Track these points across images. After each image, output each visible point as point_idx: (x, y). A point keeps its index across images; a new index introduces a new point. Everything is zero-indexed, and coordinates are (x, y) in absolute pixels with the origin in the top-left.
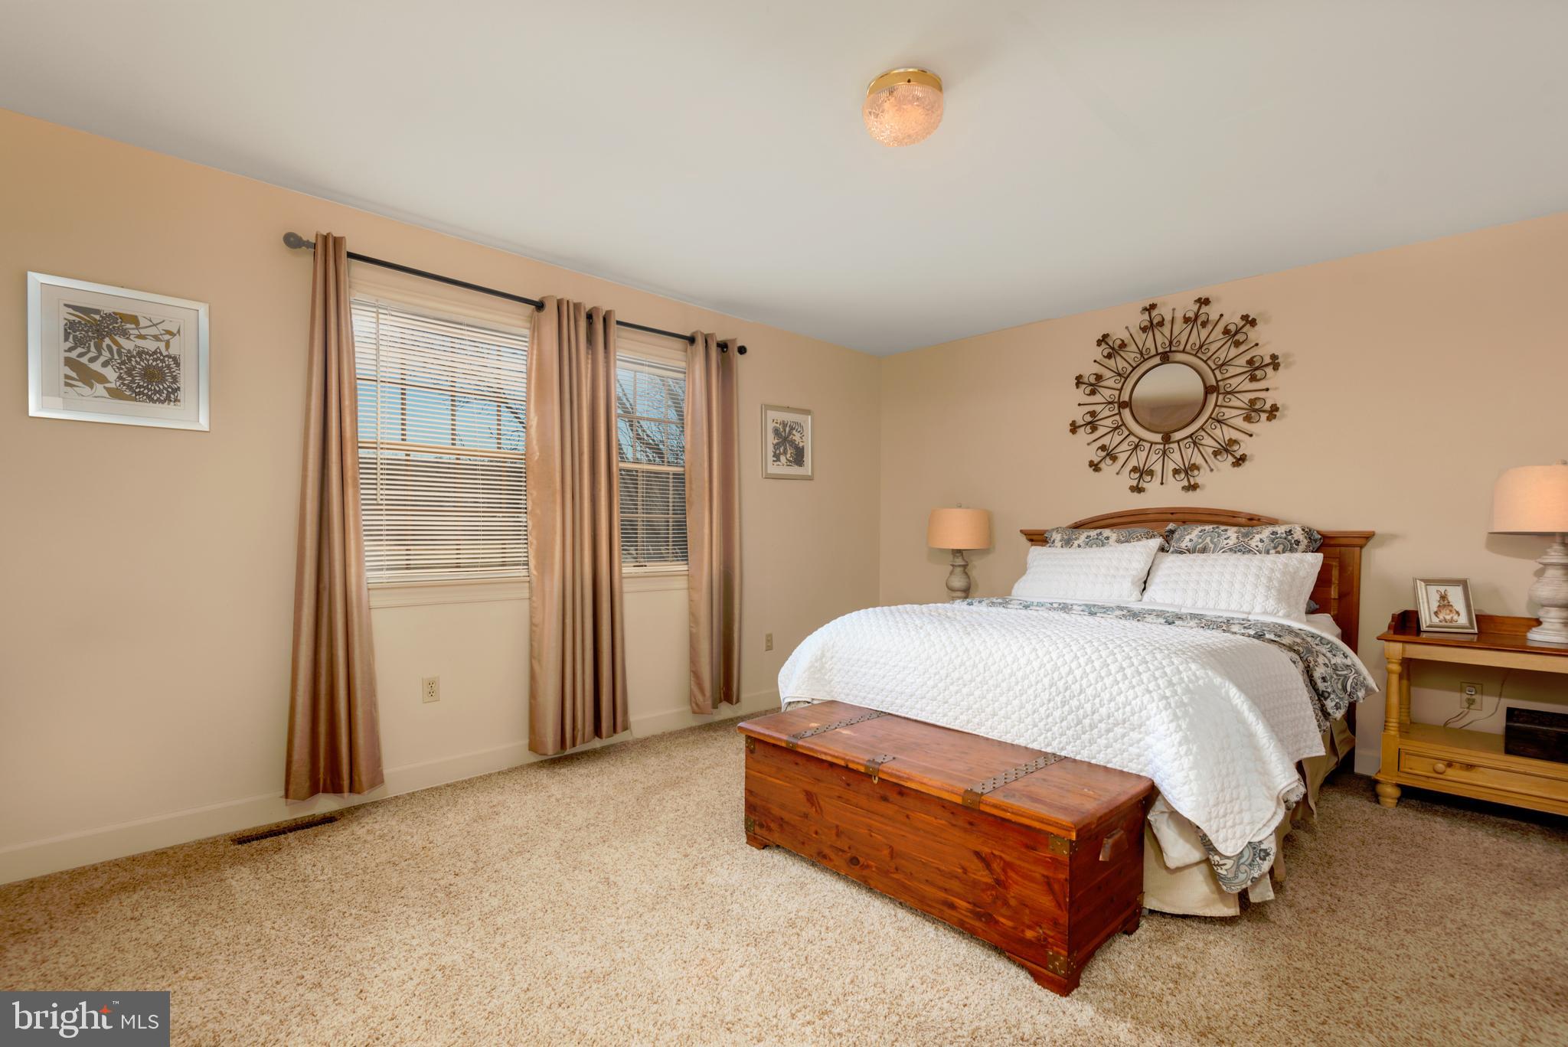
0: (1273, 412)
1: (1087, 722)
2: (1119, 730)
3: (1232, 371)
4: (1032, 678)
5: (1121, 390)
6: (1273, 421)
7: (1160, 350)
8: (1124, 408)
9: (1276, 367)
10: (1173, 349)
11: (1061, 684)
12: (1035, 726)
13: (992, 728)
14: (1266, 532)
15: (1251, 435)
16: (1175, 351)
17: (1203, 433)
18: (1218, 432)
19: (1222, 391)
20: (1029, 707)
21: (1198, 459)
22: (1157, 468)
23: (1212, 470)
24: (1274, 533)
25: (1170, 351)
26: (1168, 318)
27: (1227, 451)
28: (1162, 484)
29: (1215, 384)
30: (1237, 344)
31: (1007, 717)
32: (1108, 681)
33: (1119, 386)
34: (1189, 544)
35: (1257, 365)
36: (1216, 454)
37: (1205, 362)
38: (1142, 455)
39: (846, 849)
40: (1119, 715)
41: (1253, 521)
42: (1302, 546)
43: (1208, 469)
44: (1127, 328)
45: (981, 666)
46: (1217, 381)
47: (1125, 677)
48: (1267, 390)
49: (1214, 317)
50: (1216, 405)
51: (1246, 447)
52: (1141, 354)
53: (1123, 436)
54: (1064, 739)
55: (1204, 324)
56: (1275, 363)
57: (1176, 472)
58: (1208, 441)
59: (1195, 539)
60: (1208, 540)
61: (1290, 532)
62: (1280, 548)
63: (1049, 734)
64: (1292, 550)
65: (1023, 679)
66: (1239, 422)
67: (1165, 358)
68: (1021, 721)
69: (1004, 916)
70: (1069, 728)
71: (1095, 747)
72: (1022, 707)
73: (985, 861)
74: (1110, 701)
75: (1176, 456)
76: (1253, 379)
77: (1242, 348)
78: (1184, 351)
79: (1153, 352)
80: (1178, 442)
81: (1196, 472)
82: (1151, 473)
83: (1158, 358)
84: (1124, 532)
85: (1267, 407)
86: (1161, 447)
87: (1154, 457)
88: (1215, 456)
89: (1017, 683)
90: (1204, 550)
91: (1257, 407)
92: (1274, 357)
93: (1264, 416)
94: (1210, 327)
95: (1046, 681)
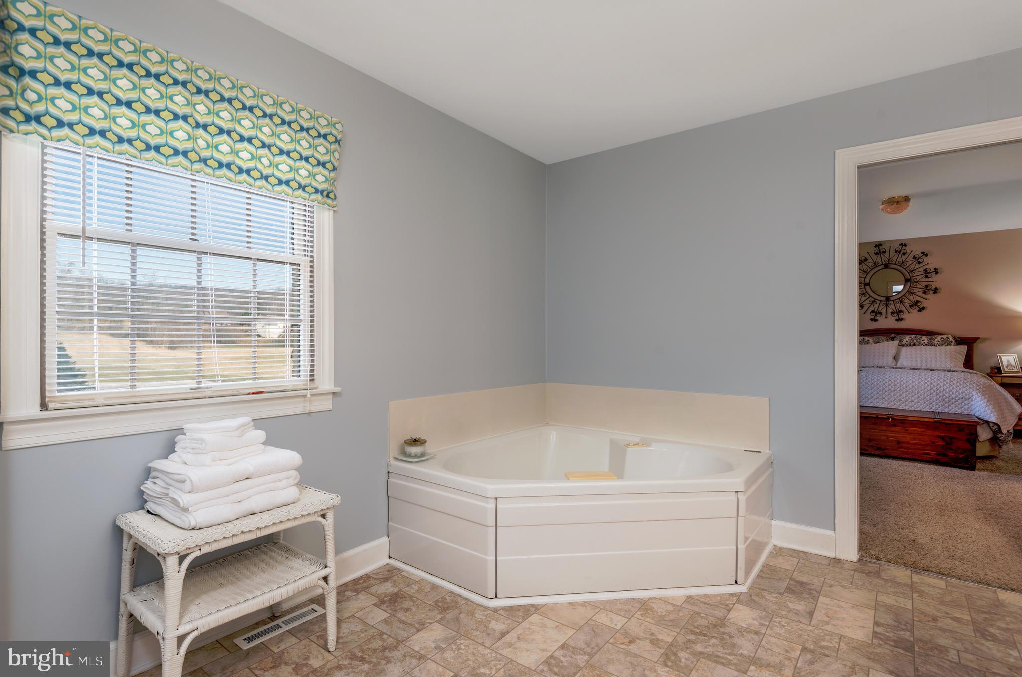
0: (935, 291)
1: (947, 399)
2: (960, 401)
3: (917, 273)
4: (922, 387)
5: (865, 278)
6: (936, 294)
7: (884, 263)
8: (867, 286)
9: (937, 273)
10: (890, 263)
11: (935, 388)
12: (925, 403)
13: (905, 406)
14: (939, 338)
15: (926, 299)
16: (891, 264)
17: (905, 298)
18: (911, 298)
19: (912, 281)
20: (922, 397)
21: (903, 308)
22: (884, 311)
23: (909, 313)
24: (942, 338)
25: (889, 264)
26: (887, 250)
27: (916, 305)
28: (886, 318)
29: (909, 278)
30: (919, 263)
31: (912, 401)
32: (954, 386)
33: (864, 276)
34: (907, 343)
35: (928, 272)
36: (911, 306)
37: (905, 269)
38: (876, 306)
39: (875, 445)
40: (960, 396)
41: (930, 334)
42: (953, 343)
43: (907, 312)
44: (868, 253)
45: (898, 385)
46: (910, 277)
47: (960, 384)
48: (933, 282)
49: (908, 251)
50: (910, 287)
51: (924, 304)
52: (875, 264)
53: (866, 298)
54: (937, 406)
55: (904, 254)
56: (936, 271)
57: (892, 313)
58: (907, 301)
59: (909, 341)
60: (915, 341)
61: (948, 338)
62: (946, 344)
63: (931, 405)
64: (950, 345)
65: (918, 388)
66: (921, 294)
67: (886, 266)
68: (918, 402)
69: (951, 453)
70: (939, 402)
71: (950, 408)
72: (919, 397)
73: (942, 438)
74: (956, 392)
75: (892, 307)
76: (927, 277)
77: (921, 265)
78: (895, 264)
79: (881, 263)
80: (893, 301)
81: (902, 314)
82: (880, 313)
83: (883, 266)
84: (875, 338)
85: (933, 288)
86: (885, 302)
87: (881, 307)
88: (910, 307)
89: (916, 389)
90: (915, 345)
91: (928, 288)
92: (935, 269)
93: (932, 292)
94: (906, 256)
95: (929, 388)
